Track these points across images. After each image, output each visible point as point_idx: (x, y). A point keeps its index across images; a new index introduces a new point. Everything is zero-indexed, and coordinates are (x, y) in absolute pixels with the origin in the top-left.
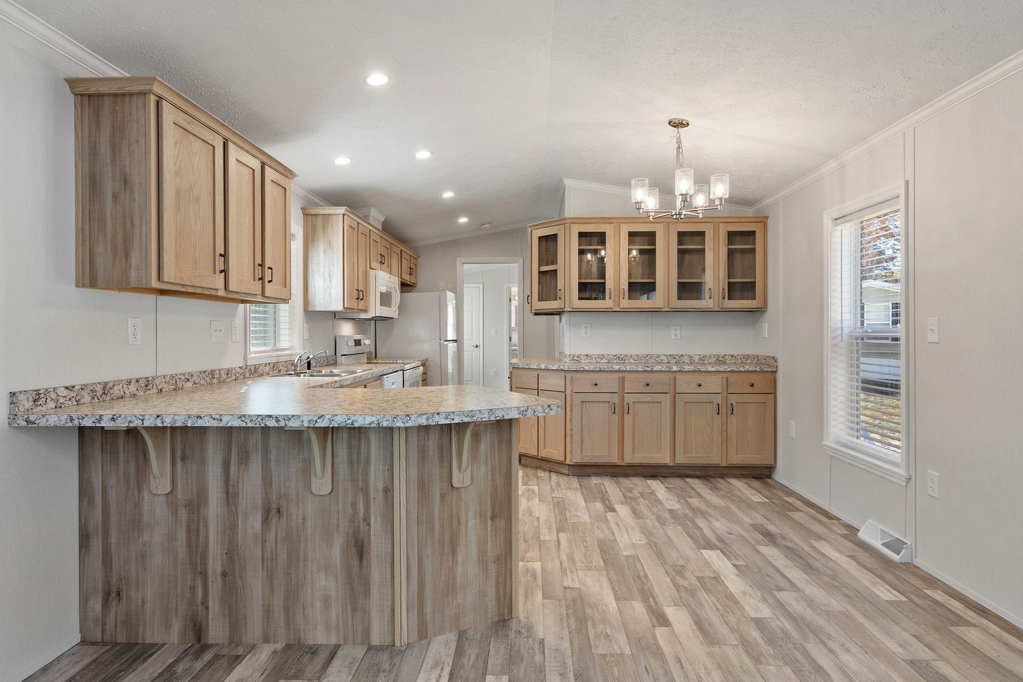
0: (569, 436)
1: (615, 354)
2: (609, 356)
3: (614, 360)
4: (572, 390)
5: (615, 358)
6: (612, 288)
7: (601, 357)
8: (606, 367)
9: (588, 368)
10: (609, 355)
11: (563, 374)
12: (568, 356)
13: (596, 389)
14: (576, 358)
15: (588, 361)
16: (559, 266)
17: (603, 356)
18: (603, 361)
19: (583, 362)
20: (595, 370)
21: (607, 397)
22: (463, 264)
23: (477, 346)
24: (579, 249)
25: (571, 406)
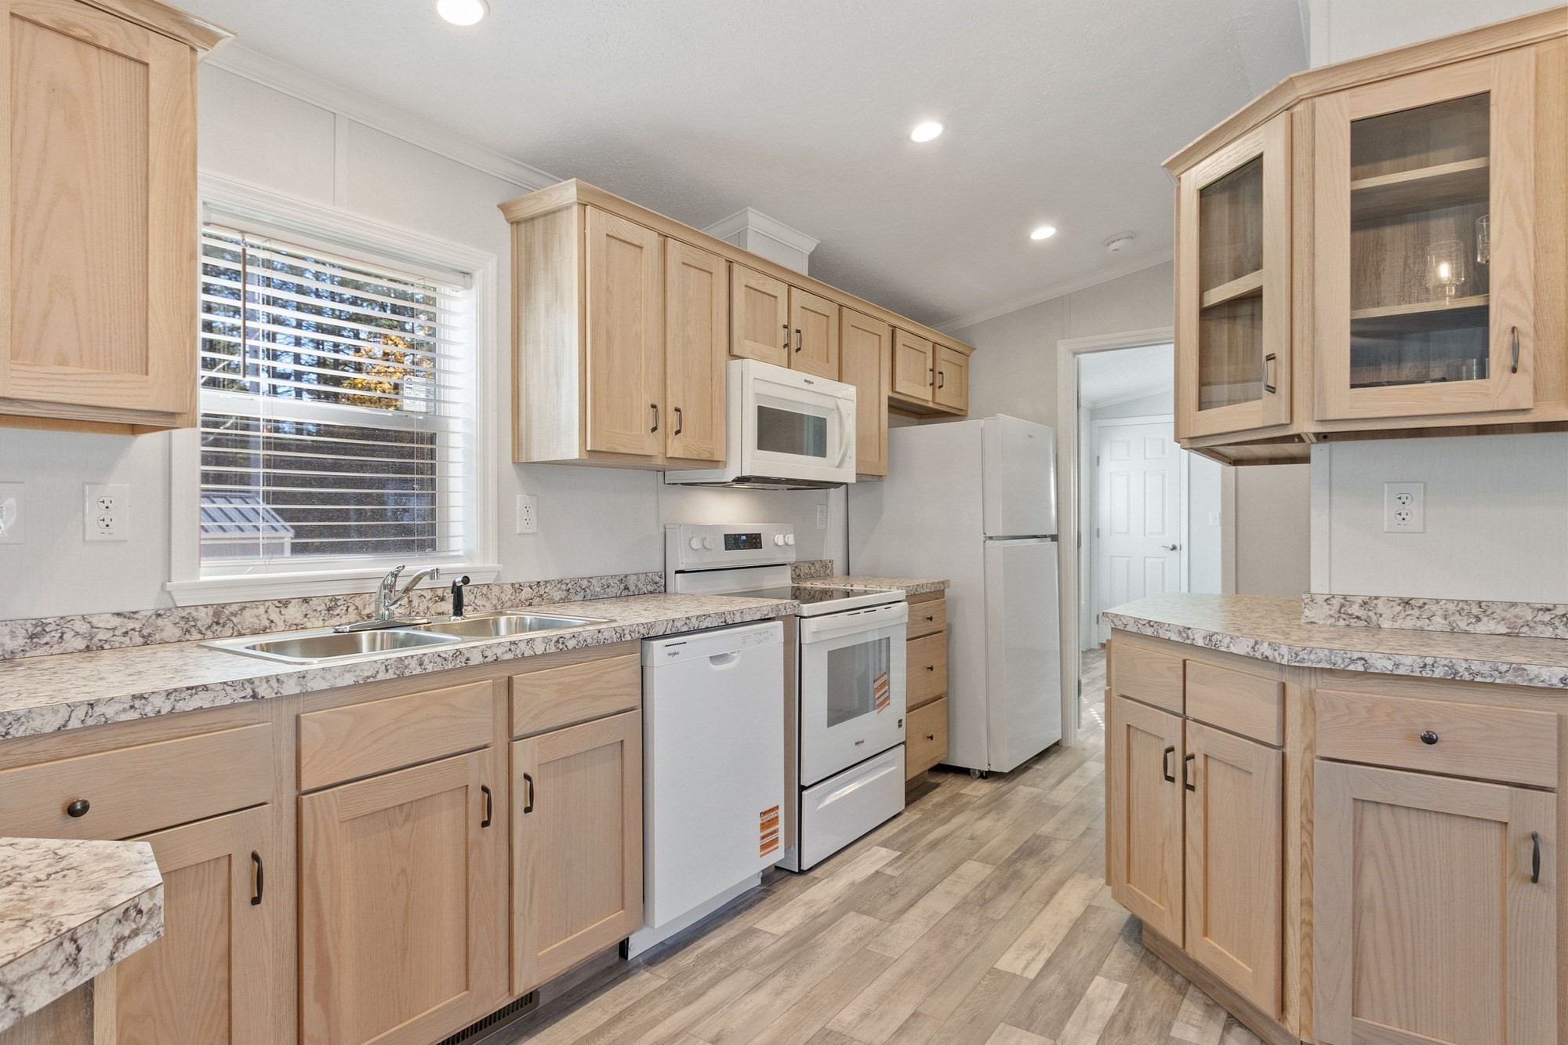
0: (1297, 925)
1: (1547, 599)
2: (1518, 611)
3: (1540, 628)
4: (1310, 747)
5: (1547, 617)
6: (1525, 326)
7: (1475, 610)
8: (1485, 669)
9: (1389, 665)
10: (1513, 605)
11: (1276, 676)
12: (1320, 599)
13: (1429, 758)
14: (1355, 610)
15: (1409, 623)
16: (1271, 279)
17: (1484, 609)
18: (1481, 628)
19: (1386, 624)
20: (1427, 673)
21: (1496, 802)
22: (1075, 354)
23: (1174, 548)
24: (1356, 195)
25: (1306, 807)
